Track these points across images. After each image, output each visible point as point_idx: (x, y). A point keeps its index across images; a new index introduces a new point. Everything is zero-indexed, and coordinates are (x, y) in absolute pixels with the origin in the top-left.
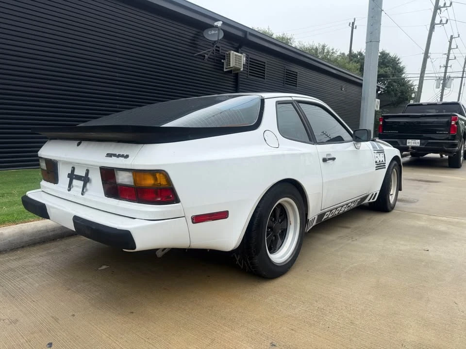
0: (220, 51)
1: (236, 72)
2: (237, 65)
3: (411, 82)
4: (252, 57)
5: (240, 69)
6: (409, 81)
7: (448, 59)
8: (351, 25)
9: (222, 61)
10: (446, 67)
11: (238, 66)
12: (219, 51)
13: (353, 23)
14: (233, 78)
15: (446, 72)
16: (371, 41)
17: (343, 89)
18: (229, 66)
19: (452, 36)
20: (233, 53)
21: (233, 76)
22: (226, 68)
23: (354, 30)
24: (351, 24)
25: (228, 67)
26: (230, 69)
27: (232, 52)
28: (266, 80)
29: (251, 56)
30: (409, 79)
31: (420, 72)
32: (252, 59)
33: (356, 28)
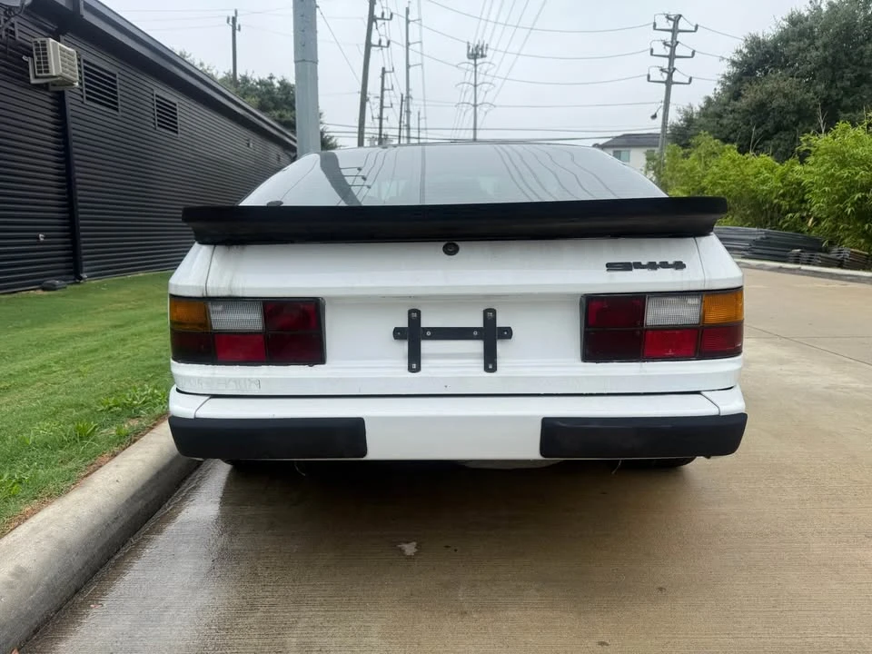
0: (17, 34)
1: (60, 89)
2: (67, 73)
3: (334, 140)
4: (87, 59)
5: (71, 84)
6: (331, 138)
7: (382, 107)
8: (231, 23)
9: (24, 58)
10: (381, 118)
11: (68, 75)
12: (13, 33)
13: (234, 20)
14: (50, 101)
15: (381, 128)
16: (304, 60)
17: (251, 144)
18: (48, 72)
19: (383, 69)
20: (53, 43)
21: (51, 98)
22: (36, 77)
23: (237, 32)
24: (231, 20)
25: (44, 74)
26: (48, 80)
27: (51, 40)
28: (121, 113)
29: (84, 56)
30: (331, 134)
31: (357, 125)
32: (88, 63)
33: (239, 29)
